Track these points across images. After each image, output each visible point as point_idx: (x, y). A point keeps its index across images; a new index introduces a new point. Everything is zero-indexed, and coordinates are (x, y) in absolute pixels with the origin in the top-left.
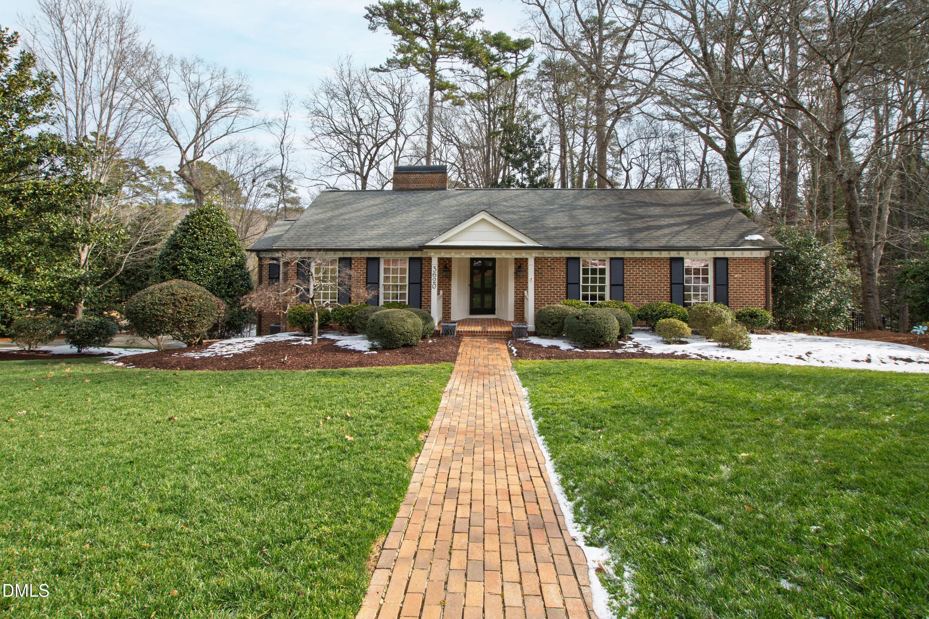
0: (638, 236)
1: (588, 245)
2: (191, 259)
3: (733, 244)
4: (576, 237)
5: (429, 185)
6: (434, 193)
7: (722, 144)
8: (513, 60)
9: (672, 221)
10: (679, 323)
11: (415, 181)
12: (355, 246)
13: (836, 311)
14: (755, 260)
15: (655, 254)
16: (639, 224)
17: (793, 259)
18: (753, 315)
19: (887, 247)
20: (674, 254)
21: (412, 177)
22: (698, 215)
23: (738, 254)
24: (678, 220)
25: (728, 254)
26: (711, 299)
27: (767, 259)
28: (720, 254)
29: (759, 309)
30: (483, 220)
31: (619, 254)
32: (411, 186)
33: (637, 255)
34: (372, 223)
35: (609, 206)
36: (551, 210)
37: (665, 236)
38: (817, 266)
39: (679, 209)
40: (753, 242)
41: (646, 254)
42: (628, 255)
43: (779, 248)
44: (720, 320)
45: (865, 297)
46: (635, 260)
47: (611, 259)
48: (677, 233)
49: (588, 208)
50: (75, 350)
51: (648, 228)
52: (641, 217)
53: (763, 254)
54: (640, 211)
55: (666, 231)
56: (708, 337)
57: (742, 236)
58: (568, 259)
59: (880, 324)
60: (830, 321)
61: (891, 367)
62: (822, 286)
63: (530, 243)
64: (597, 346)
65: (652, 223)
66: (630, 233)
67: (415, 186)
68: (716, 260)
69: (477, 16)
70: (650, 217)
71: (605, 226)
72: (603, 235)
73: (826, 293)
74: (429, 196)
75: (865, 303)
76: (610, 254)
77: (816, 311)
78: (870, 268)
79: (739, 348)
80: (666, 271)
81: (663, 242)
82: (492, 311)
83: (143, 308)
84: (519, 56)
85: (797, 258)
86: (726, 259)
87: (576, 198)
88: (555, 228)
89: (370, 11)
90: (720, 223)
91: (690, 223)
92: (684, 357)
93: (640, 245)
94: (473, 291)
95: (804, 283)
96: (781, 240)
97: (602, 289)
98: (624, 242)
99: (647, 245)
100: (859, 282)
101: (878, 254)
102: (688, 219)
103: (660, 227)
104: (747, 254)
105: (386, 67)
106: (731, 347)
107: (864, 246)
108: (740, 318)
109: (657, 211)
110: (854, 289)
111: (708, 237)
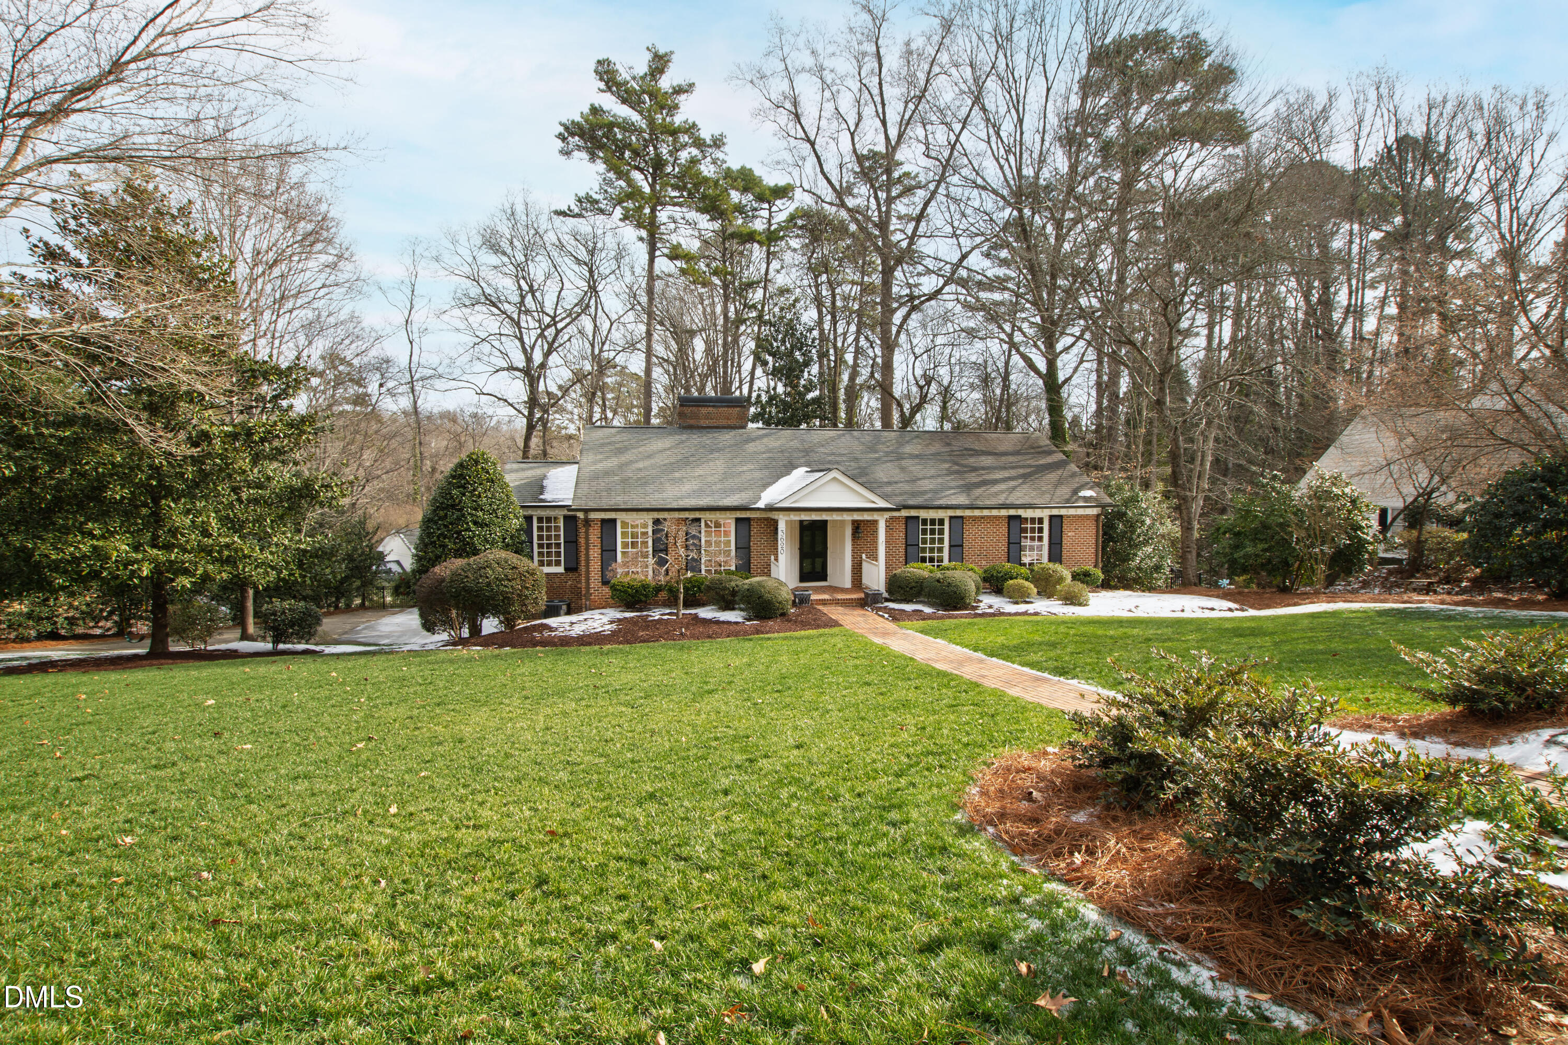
0: (978, 492)
1: (929, 503)
2: (475, 523)
3: (1068, 501)
4: (914, 494)
5: (724, 422)
6: (733, 433)
7: (1042, 365)
8: (765, 214)
9: (1006, 474)
10: (1027, 584)
11: (707, 417)
12: (674, 505)
13: (1157, 568)
14: (1087, 517)
15: (995, 513)
16: (973, 478)
17: (1121, 515)
18: (1087, 574)
19: (1207, 499)
20: (1012, 512)
21: (704, 411)
22: (1030, 466)
23: (1072, 512)
24: (1013, 473)
25: (1063, 512)
26: (1045, 559)
27: (1098, 516)
28: (1055, 512)
29: (1090, 568)
30: (835, 479)
31: (959, 513)
32: (703, 423)
33: (977, 513)
34: (677, 475)
35: (938, 454)
36: (878, 459)
37: (1002, 492)
38: (1143, 523)
39: (1011, 459)
40: (1086, 499)
41: (986, 513)
42: (968, 513)
43: (1110, 505)
44: (1061, 579)
45: (1184, 552)
46: (975, 518)
47: (951, 518)
48: (1014, 488)
49: (917, 456)
50: (270, 646)
51: (984, 483)
52: (975, 469)
53: (1095, 511)
54: (972, 461)
55: (1003, 486)
56: (1049, 596)
57: (1075, 492)
58: (907, 518)
59: (1194, 580)
60: (1152, 578)
61: (1199, 614)
62: (1146, 543)
63: (882, 504)
64: (956, 609)
65: (987, 477)
66: (968, 488)
67: (707, 423)
68: (1051, 517)
69: (718, 143)
70: (983, 468)
71: (940, 480)
72: (942, 491)
73: (1149, 549)
74: (727, 437)
75: (1182, 558)
76: (951, 513)
77: (1139, 569)
78: (1189, 522)
79: (1080, 605)
80: (1004, 530)
81: (1001, 499)
82: (824, 578)
83: (489, 584)
84: (774, 209)
85: (1125, 514)
86: (1061, 517)
87: (901, 444)
88: (889, 483)
89: (567, 128)
90: (1053, 476)
91: (1025, 476)
92: (1036, 614)
93: (979, 503)
94: (803, 556)
95: (1131, 539)
96: (1111, 495)
97: (940, 550)
98: (962, 499)
99: (988, 502)
100: (1179, 535)
101: (1197, 507)
102: (1021, 471)
103: (995, 482)
104: (1080, 512)
105: (576, 210)
106: (1072, 604)
107: (1185, 499)
108: (1075, 577)
109: (987, 461)
110: (1173, 543)
111: (1044, 493)
